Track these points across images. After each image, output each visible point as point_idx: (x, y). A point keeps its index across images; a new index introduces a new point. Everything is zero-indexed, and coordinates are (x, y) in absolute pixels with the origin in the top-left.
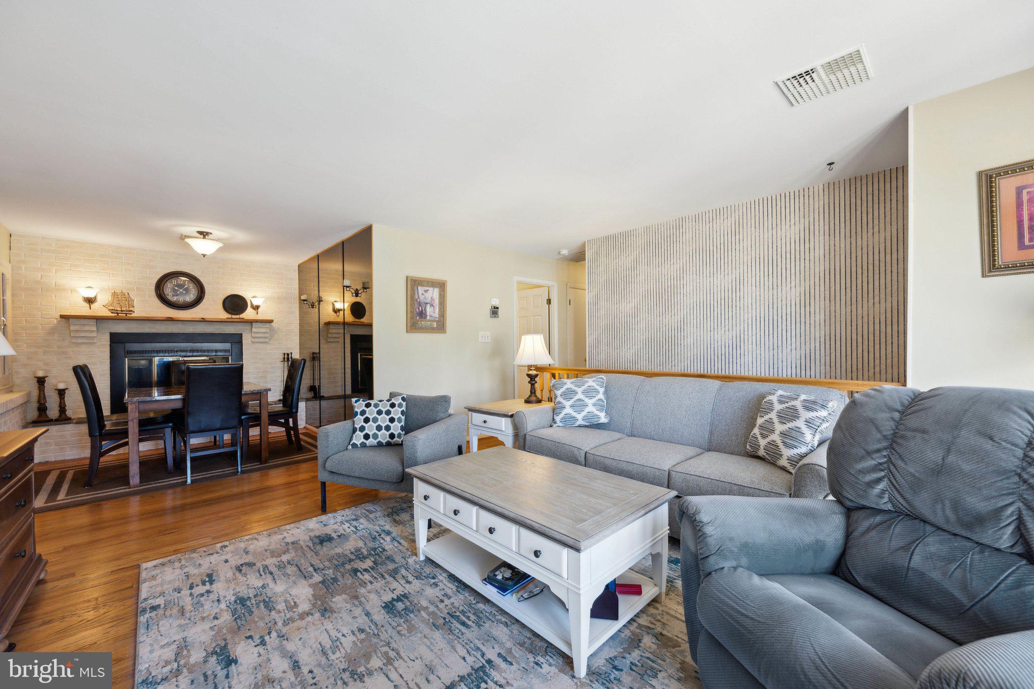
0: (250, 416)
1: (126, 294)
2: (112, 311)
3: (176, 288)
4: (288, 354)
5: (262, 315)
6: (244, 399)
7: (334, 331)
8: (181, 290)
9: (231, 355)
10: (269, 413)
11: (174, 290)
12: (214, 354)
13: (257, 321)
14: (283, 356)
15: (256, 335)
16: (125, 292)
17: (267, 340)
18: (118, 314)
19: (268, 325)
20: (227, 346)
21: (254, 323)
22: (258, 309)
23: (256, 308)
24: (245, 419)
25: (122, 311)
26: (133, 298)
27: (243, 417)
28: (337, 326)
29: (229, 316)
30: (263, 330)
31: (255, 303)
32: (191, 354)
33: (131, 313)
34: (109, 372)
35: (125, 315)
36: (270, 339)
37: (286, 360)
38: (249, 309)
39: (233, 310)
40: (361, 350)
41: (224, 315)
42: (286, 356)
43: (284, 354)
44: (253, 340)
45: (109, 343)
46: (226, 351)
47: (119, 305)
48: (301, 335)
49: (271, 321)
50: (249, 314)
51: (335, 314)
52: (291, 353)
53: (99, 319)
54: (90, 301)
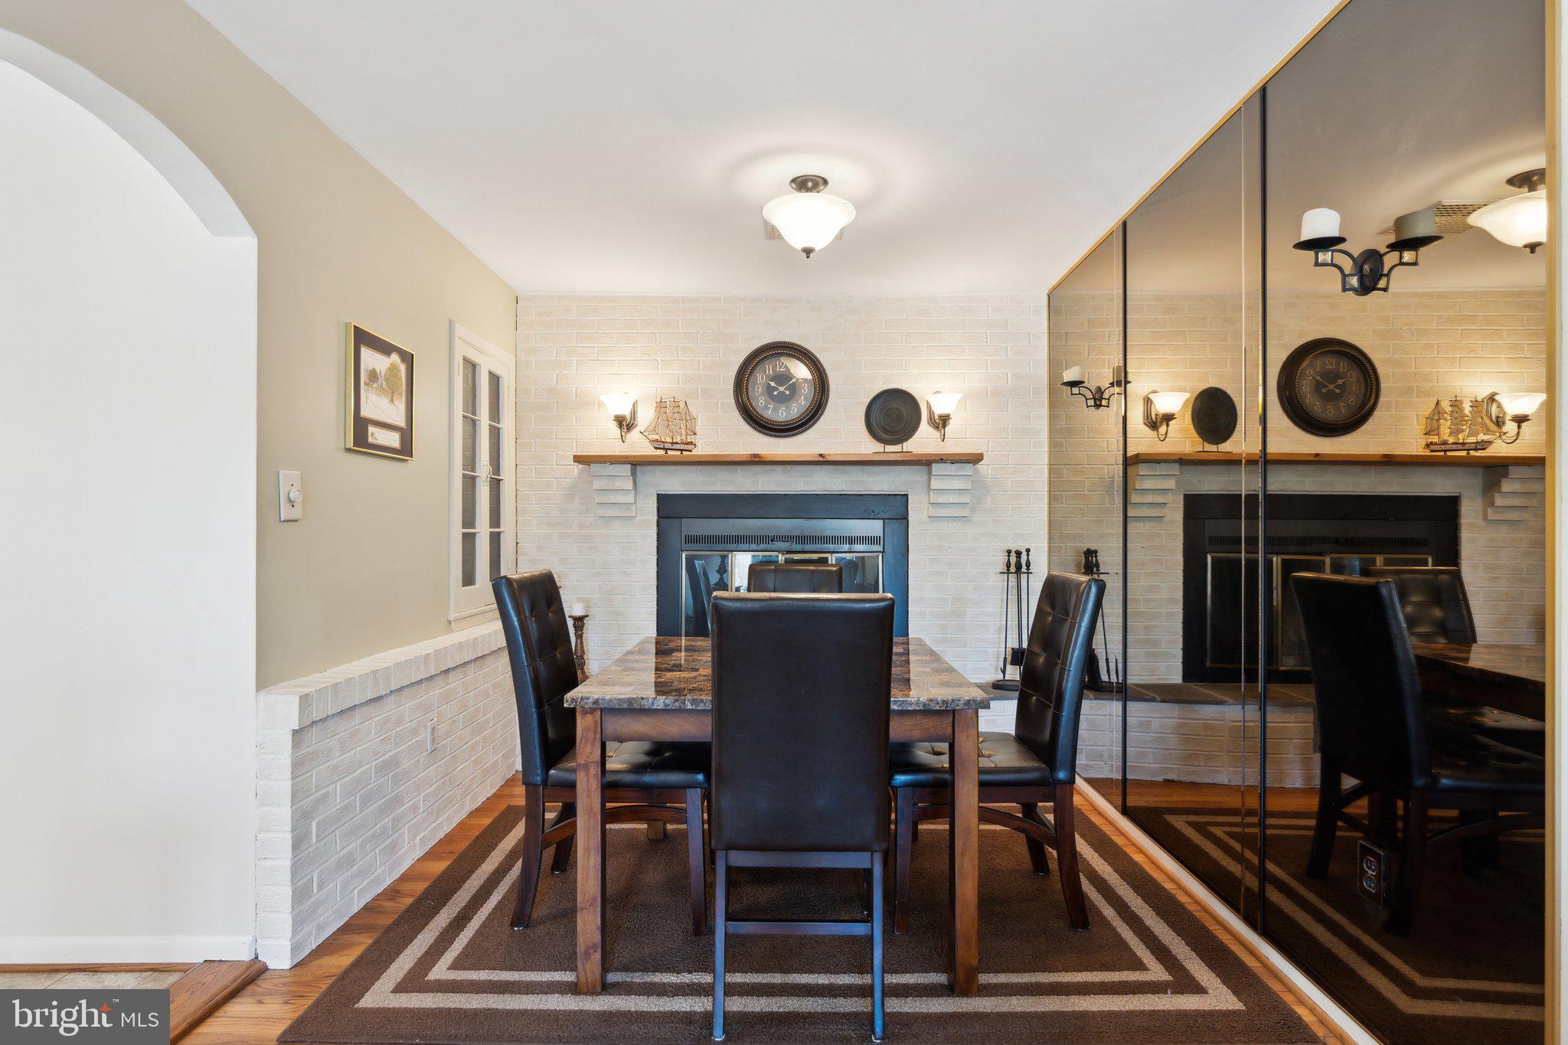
0: (921, 777)
1: (682, 405)
2: (658, 444)
3: (773, 384)
4: (1018, 554)
5: (956, 441)
6: (898, 730)
7: (1149, 484)
8: (782, 389)
9: (883, 552)
10: (982, 771)
11: (769, 390)
12: (846, 547)
13: (942, 459)
14: (1004, 559)
15: (942, 499)
16: (681, 399)
17: (966, 513)
18: (666, 450)
19: (968, 469)
20: (873, 527)
21: (935, 466)
22: (944, 426)
23: (941, 423)
24: (907, 785)
25: (673, 443)
26: (694, 414)
27: (900, 779)
28: (1160, 469)
29: (879, 447)
30: (958, 484)
31: (939, 410)
32: (799, 547)
33: (690, 447)
34: (655, 583)
35: (679, 453)
36: (973, 510)
37: (1013, 569)
38: (924, 428)
39: (885, 430)
40: (1217, 542)
41: (869, 447)
42: (1013, 559)
43: (1009, 552)
44: (935, 512)
45: (655, 518)
46: (871, 540)
47: (667, 430)
48: (1052, 498)
49: (976, 459)
50: (924, 441)
51: (1153, 434)
52: (1028, 551)
53: (636, 464)
54: (625, 424)
